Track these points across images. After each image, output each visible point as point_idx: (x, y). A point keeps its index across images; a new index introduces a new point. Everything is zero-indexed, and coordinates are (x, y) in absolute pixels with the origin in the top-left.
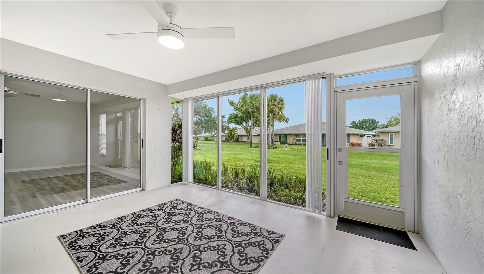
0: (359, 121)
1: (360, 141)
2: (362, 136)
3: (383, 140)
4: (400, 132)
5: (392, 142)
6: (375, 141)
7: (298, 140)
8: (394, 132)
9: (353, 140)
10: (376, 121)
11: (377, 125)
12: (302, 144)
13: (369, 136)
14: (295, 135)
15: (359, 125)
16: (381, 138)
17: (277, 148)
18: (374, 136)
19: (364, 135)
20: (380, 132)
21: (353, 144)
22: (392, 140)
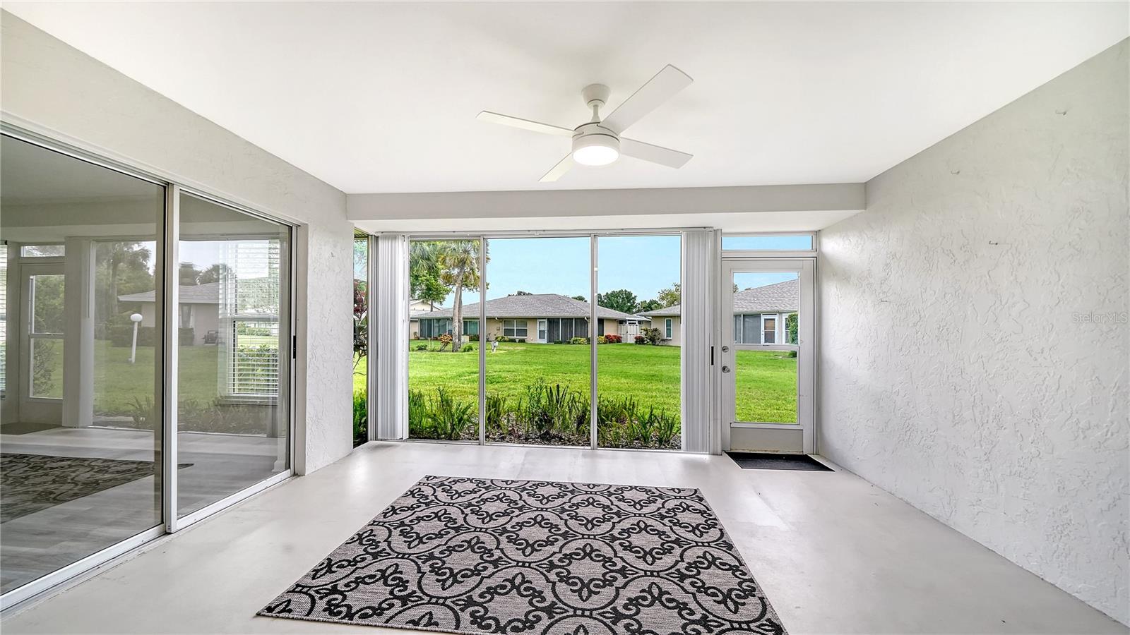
0: (607, 293)
1: (619, 333)
2: (622, 322)
3: (656, 330)
4: (679, 317)
5: (669, 335)
6: (645, 333)
7: (508, 332)
8: (671, 317)
9: (610, 330)
10: (633, 296)
11: (634, 303)
12: (517, 340)
13: (632, 323)
14: (501, 320)
15: (605, 301)
16: (653, 327)
17: (472, 349)
18: (640, 322)
19: (625, 321)
20: (653, 317)
21: (610, 340)
22: (669, 330)
